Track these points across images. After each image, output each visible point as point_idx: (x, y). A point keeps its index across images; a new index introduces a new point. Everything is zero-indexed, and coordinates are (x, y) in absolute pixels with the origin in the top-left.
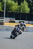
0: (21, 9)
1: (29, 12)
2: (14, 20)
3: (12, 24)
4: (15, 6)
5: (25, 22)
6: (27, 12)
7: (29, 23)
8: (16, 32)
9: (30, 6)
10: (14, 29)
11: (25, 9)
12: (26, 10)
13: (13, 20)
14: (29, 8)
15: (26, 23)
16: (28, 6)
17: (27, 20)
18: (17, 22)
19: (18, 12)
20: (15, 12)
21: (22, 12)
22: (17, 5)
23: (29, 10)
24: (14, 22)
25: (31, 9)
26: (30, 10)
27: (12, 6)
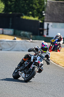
1: (3, 11)
8: (33, 66)
10: (25, 58)
23: (3, 7)
26: (5, 8)
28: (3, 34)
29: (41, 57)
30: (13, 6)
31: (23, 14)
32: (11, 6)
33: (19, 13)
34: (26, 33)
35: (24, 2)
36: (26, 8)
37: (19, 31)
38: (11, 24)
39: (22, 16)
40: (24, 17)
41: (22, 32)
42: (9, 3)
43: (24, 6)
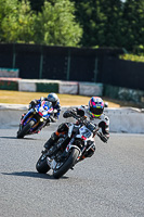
0: (45, 31)
1: (79, 44)
2: (14, 79)
3: (6, 97)
4: (17, 16)
5: (61, 87)
6: (70, 44)
7: (81, 92)
8: (71, 146)
9: (85, 14)
11: (60, 31)
12: (68, 34)
13: (10, 77)
14: (77, 26)
15: (68, 89)
16: (75, 14)
17: (71, 80)
18: (27, 88)
19: (32, 43)
20: (19, 42)
21: (50, 42)
22: (27, 13)
23: (80, 35)
24: (14, 87)
25: (86, 30)
26: (83, 35)
27: (4, 16)
28: (78, 94)
29: (89, 126)
30: (101, 32)
31: (124, 49)
32: (96, 30)
33: (116, 48)
34: (131, 91)
35: (127, 22)
36: (132, 36)
37: (116, 88)
38: (96, 72)
39: (122, 53)
40: (128, 57)
41: (122, 91)
42: (94, 25)
43: (126, 31)
